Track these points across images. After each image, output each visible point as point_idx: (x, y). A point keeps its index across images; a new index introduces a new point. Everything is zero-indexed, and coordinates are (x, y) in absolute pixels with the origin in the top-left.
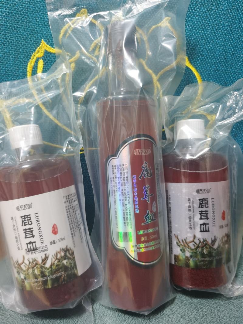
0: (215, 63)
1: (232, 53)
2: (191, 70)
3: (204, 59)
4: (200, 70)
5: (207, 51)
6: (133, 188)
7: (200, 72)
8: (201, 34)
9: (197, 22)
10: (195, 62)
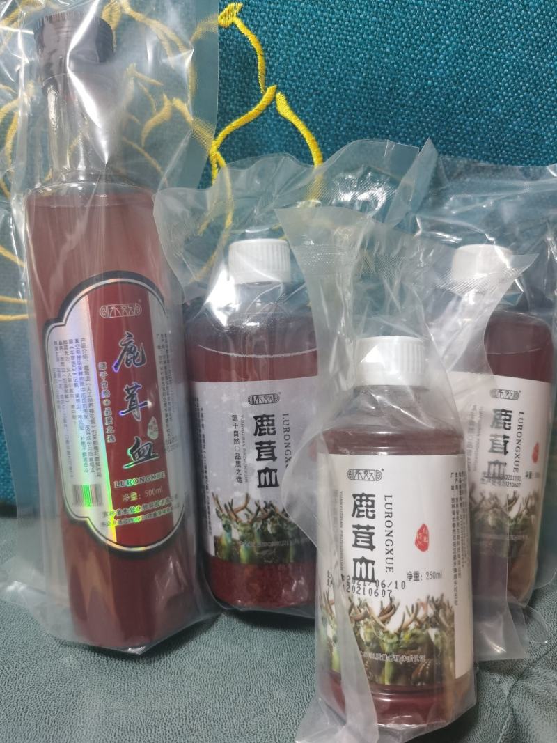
0: (348, 110)
1: (389, 88)
2: (293, 126)
3: (323, 102)
4: (315, 127)
5: (330, 82)
6: (100, 390)
7: (315, 132)
8: (314, 42)
9: (304, 14)
10: (302, 108)
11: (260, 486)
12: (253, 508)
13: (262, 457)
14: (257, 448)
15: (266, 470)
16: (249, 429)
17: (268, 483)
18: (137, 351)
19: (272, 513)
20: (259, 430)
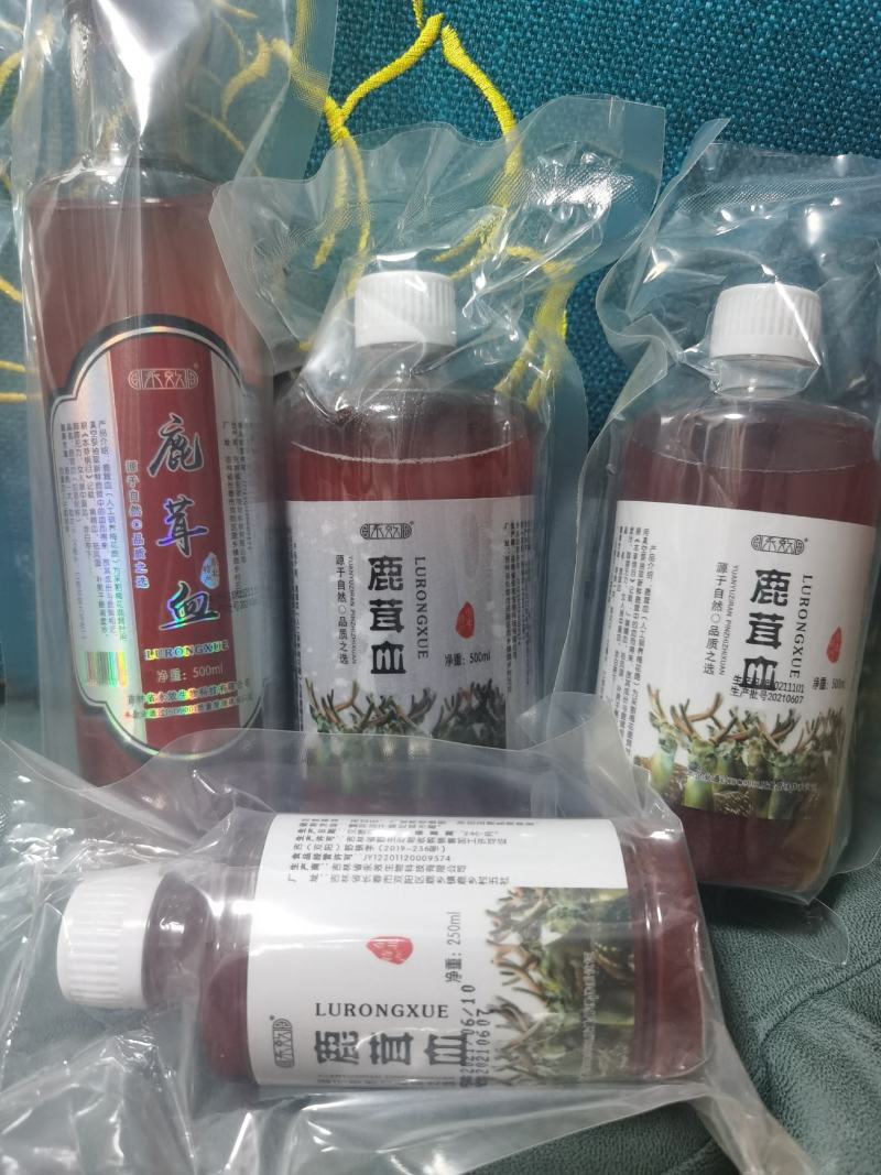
1: (636, 15)
2: (471, 83)
3: (522, 41)
4: (508, 85)
6: (127, 504)
7: (508, 93)
10: (487, 52)
11: (375, 671)
12: (364, 706)
13: (381, 625)
14: (372, 610)
15: (386, 646)
16: (361, 579)
17: (388, 666)
18: (188, 446)
19: (393, 716)
20: (376, 582)
